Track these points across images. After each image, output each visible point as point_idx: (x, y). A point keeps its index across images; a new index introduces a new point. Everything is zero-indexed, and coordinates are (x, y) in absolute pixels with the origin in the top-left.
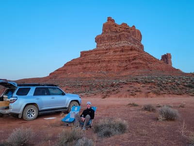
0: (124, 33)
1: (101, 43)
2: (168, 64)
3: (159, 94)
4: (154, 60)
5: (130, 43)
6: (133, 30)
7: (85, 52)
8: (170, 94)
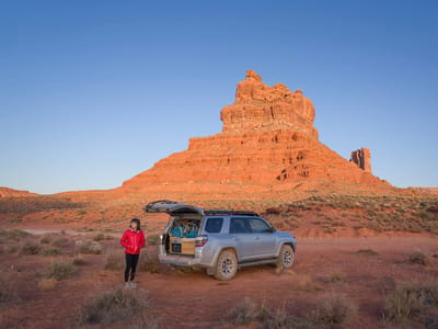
0: (280, 103)
1: (233, 123)
2: (363, 168)
3: (380, 232)
4: (340, 161)
5: (291, 125)
6: (298, 100)
7: (199, 140)
8: (398, 230)
